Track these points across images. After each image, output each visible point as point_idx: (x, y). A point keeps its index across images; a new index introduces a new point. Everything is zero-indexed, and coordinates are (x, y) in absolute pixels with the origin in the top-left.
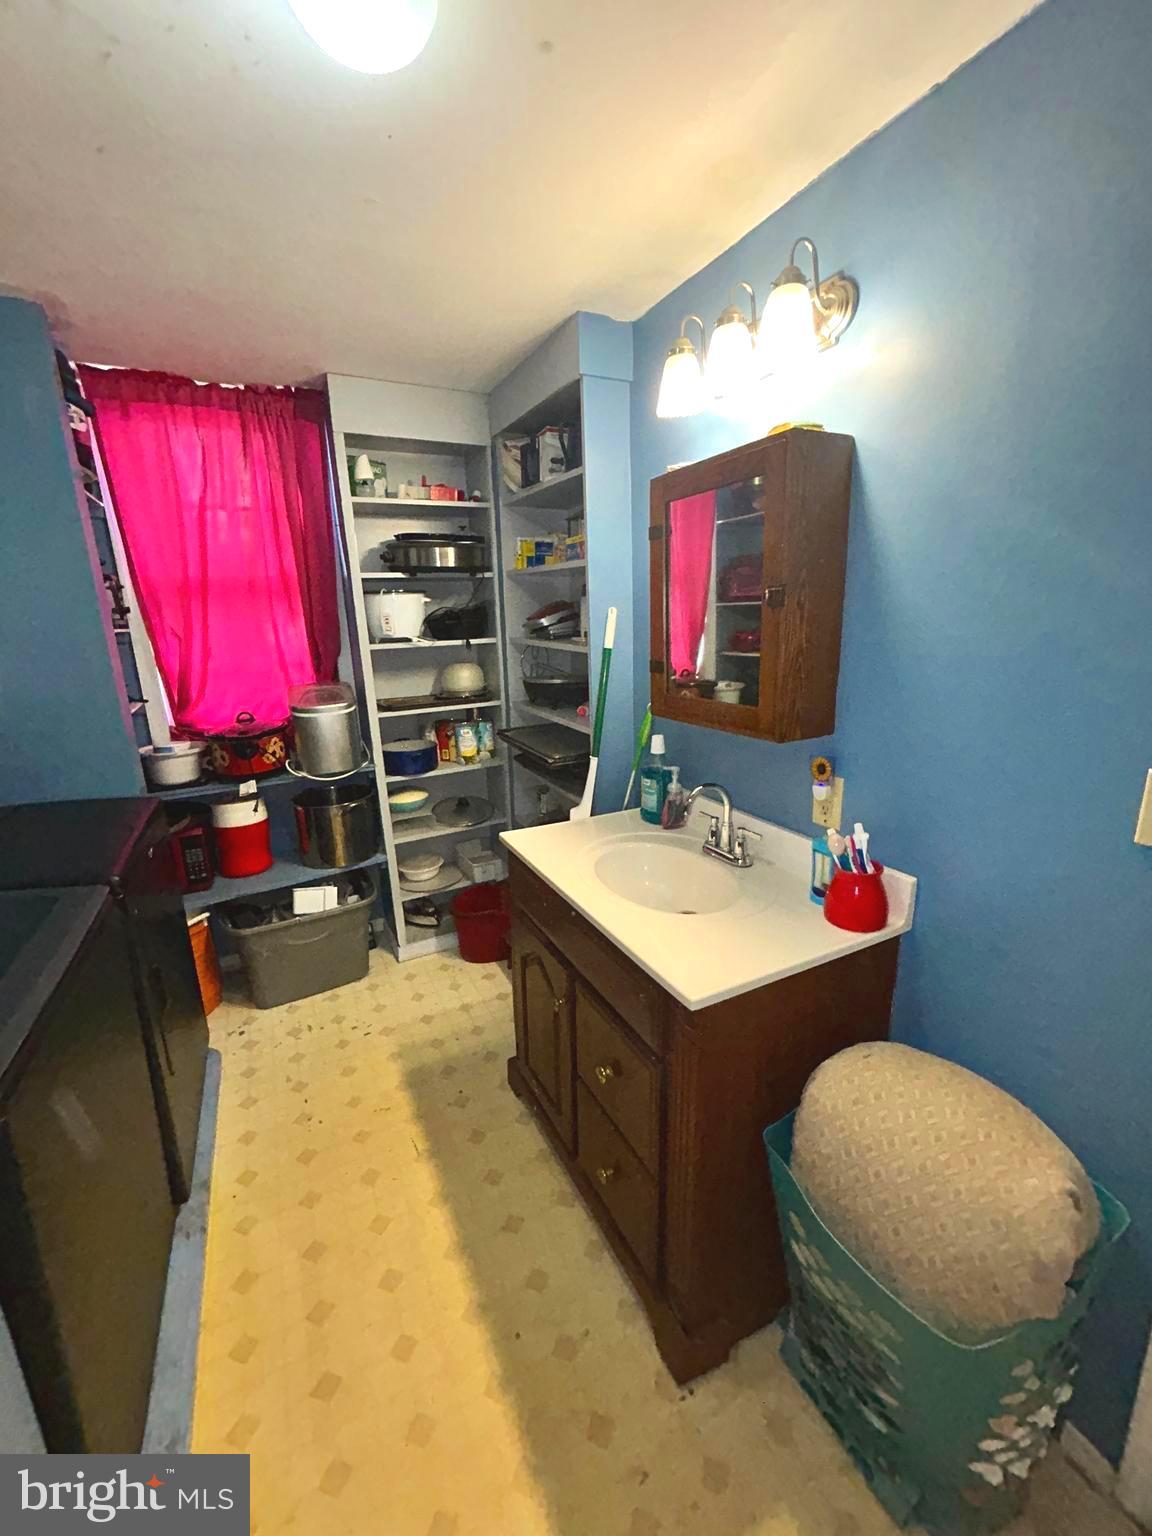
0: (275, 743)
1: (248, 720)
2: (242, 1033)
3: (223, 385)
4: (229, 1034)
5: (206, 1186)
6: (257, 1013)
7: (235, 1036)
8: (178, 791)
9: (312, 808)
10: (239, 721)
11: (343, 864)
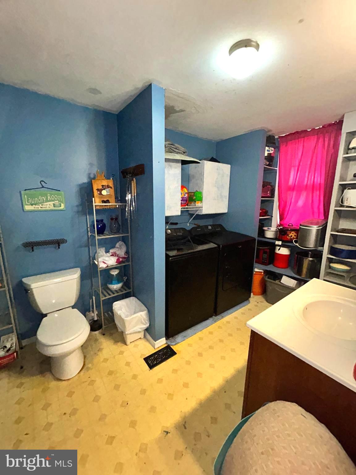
0: (293, 233)
1: (291, 226)
2: (258, 303)
3: (316, 128)
4: (256, 301)
5: (223, 317)
6: (265, 302)
7: (256, 302)
8: (266, 239)
9: (299, 256)
10: (289, 225)
11: (303, 277)
